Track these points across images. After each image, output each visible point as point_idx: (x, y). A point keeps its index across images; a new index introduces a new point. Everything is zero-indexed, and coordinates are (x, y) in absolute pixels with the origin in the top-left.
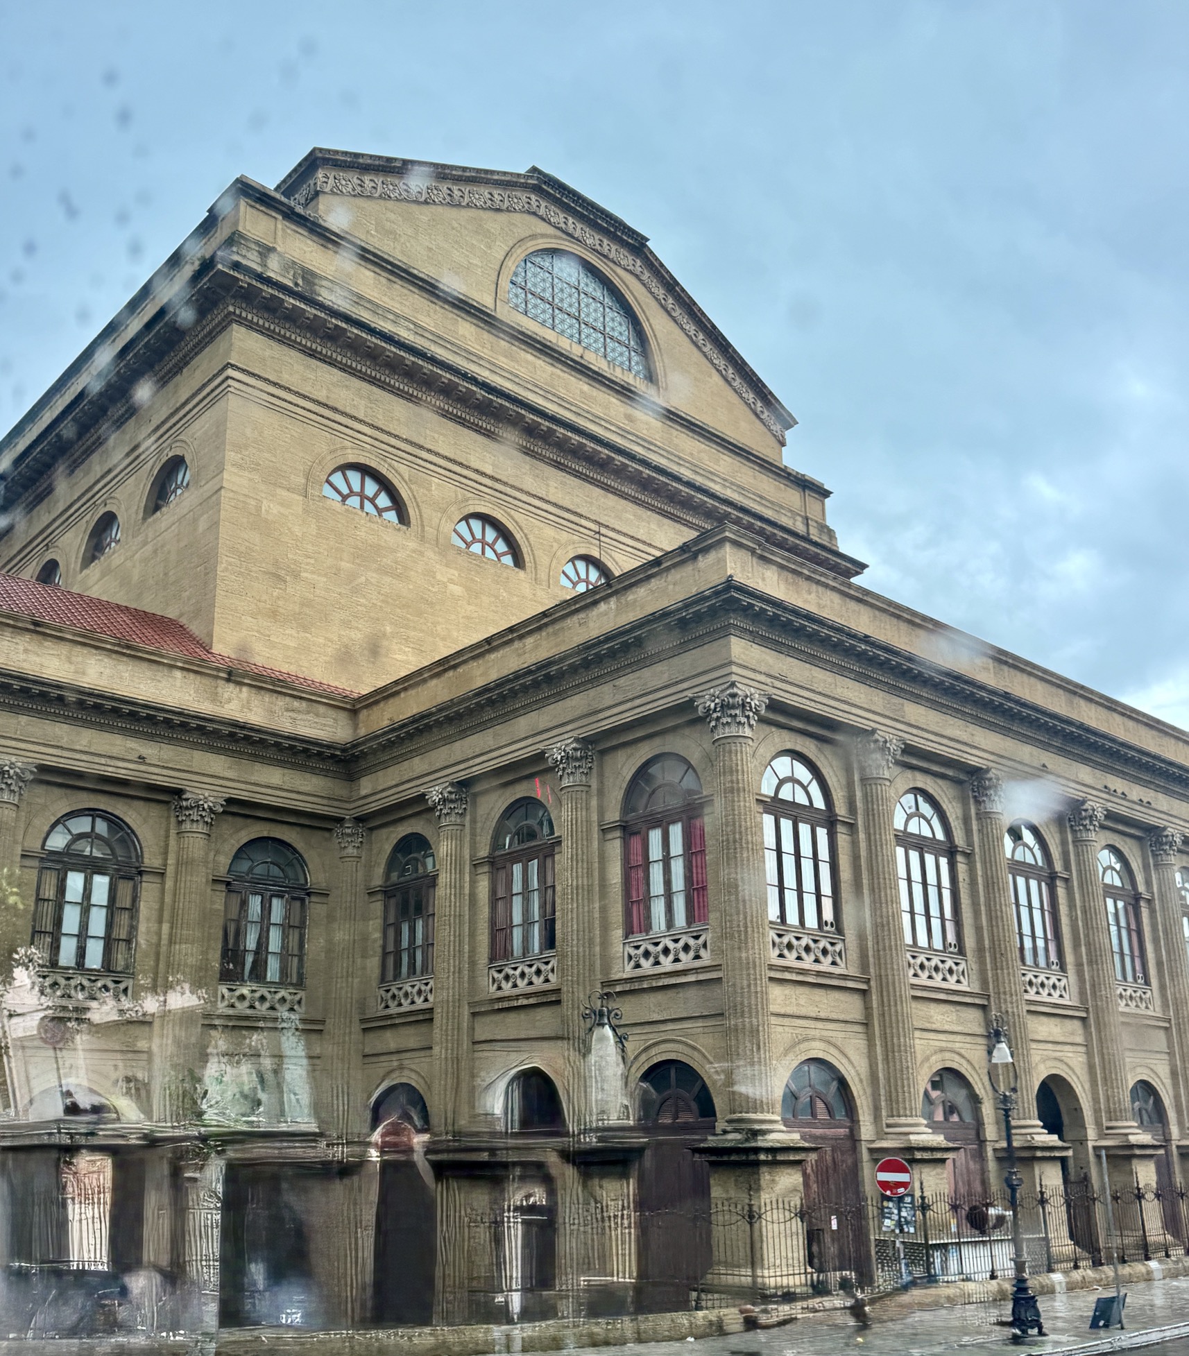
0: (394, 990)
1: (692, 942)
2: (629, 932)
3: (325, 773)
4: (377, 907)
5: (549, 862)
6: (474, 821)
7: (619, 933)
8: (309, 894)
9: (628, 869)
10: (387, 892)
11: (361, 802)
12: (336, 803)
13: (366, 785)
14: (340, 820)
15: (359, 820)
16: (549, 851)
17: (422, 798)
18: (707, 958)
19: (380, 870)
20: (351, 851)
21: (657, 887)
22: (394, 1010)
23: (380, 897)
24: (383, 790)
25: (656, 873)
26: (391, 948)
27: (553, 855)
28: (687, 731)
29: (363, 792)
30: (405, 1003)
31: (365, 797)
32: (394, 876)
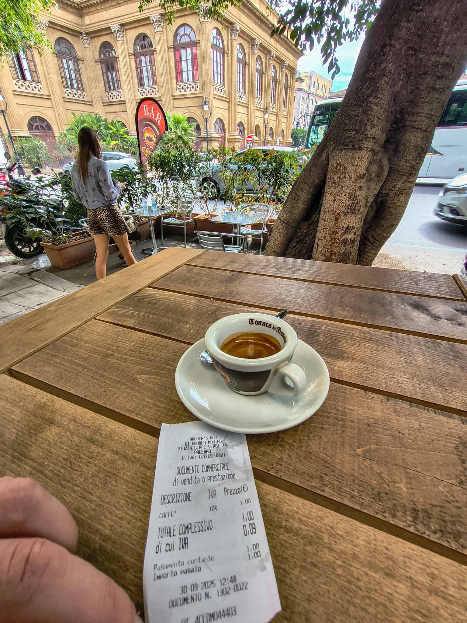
0: (110, 94)
1: (194, 86)
2: (177, 81)
3: (73, 13)
4: (99, 66)
5: (152, 56)
6: (127, 40)
7: (175, 81)
8: (78, 60)
9: (176, 62)
10: (101, 62)
11: (87, 27)
12: (79, 27)
13: (88, 20)
14: (81, 33)
15: (87, 34)
16: (152, 53)
17: (109, 28)
18: (198, 90)
19: (97, 54)
20: (86, 45)
21: (184, 69)
22: (111, 100)
23: (99, 63)
24: (94, 23)
25: (184, 63)
26: (106, 80)
27: (153, 54)
28: (191, 16)
29: (87, 23)
30: (115, 98)
31: (88, 25)
32: (102, 56)
